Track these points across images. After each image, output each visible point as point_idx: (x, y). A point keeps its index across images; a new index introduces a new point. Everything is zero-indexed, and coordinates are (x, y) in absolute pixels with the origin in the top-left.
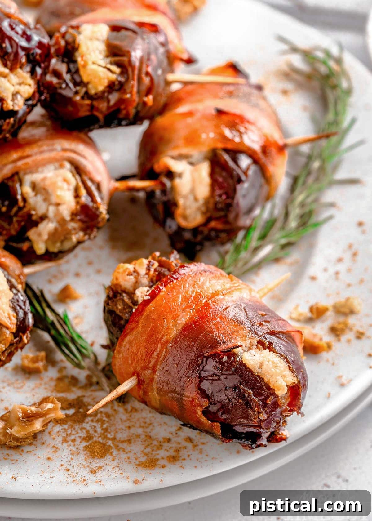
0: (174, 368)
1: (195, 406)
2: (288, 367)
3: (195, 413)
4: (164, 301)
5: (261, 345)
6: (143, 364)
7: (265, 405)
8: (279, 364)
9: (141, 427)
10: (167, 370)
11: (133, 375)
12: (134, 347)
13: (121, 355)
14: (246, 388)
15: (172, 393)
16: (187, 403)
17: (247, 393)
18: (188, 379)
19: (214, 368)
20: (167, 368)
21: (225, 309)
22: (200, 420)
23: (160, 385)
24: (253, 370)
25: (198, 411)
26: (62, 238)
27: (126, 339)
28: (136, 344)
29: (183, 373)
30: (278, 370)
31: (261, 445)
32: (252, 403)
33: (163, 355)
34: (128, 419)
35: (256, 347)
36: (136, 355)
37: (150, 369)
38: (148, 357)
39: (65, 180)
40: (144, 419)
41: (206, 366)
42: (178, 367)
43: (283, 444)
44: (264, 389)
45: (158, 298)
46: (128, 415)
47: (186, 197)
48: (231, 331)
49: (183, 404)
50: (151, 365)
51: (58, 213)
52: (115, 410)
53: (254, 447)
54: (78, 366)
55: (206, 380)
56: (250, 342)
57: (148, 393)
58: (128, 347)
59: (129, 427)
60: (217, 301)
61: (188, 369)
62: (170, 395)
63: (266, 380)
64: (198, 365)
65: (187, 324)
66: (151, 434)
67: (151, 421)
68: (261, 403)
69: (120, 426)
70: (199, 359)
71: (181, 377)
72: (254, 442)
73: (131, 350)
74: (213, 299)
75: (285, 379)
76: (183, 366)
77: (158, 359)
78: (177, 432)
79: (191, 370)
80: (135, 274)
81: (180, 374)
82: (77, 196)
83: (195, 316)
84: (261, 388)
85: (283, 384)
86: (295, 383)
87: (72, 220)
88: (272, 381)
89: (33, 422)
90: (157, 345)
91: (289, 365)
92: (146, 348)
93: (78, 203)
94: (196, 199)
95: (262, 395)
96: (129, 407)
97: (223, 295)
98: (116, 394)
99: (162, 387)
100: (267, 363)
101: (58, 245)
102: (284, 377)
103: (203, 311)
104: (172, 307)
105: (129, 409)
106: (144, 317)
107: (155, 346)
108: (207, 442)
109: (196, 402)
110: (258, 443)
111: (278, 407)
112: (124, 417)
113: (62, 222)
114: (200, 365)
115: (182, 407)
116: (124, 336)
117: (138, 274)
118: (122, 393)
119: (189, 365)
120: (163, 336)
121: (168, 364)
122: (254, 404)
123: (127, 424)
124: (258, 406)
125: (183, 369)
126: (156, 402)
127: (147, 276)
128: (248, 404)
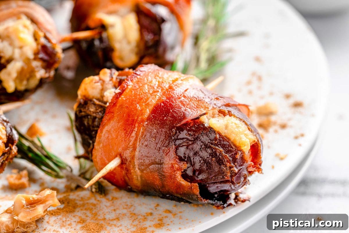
0: (152, 142)
1: (175, 171)
2: (247, 128)
3: (175, 178)
4: (133, 92)
5: (222, 114)
6: (124, 145)
7: (235, 160)
8: (240, 125)
9: (124, 208)
10: (146, 145)
11: (116, 156)
12: (113, 134)
13: (101, 145)
14: (217, 147)
15: (152, 165)
16: (167, 170)
17: (219, 151)
18: (166, 148)
19: (187, 135)
20: (146, 143)
21: (186, 90)
22: (180, 183)
23: (141, 160)
24: (220, 131)
25: (178, 175)
26: (28, 76)
27: (104, 129)
28: (115, 130)
29: (161, 144)
30: (241, 130)
31: (230, 204)
32: (224, 159)
33: (141, 132)
34: (112, 205)
35: (218, 115)
36: (116, 139)
37: (131, 147)
38: (128, 137)
39: (25, 26)
40: (125, 203)
41: (180, 135)
42: (155, 140)
43: (247, 205)
44: (232, 146)
45: (127, 91)
46: (110, 202)
47: (120, 42)
48: (195, 105)
49: (164, 172)
50: (131, 144)
51: (22, 55)
52: (98, 201)
53: (226, 206)
54: (57, 176)
55: (181, 147)
56: (212, 112)
57: (131, 170)
58: (107, 136)
59: (115, 210)
60: (178, 85)
61: (165, 140)
62: (151, 167)
63: (232, 140)
64: (173, 135)
65: (157, 104)
66: (134, 212)
67: (131, 203)
68: (231, 159)
69: (106, 210)
70: (173, 130)
71: (160, 148)
72: (225, 202)
73: (110, 137)
74: (175, 84)
75: (248, 137)
76: (160, 139)
77: (137, 137)
78: (157, 207)
79: (167, 140)
80: (101, 81)
81: (159, 146)
82: (36, 39)
83: (163, 97)
84: (230, 146)
85: (246, 140)
86: (254, 141)
87: (35, 59)
88: (237, 139)
89: (35, 208)
90: (135, 125)
91: (248, 126)
92: (125, 130)
93: (38, 44)
94: (129, 43)
95: (231, 151)
96: (110, 197)
97: (182, 80)
98: (106, 171)
99: (143, 162)
100: (231, 124)
101: (25, 82)
102: (246, 135)
103: (168, 92)
104: (142, 94)
105: (111, 198)
106: (117, 107)
107: (133, 126)
108: (184, 211)
109: (175, 166)
110: (228, 203)
111: (245, 162)
112: (108, 204)
113: (27, 61)
114: (175, 135)
115: (164, 175)
116: (103, 127)
117: (104, 81)
118: (110, 170)
119: (165, 136)
120: (138, 117)
121: (146, 139)
122: (226, 160)
123: (112, 208)
124: (229, 161)
125: (160, 140)
126: (137, 179)
127: (111, 82)
128: (220, 162)
